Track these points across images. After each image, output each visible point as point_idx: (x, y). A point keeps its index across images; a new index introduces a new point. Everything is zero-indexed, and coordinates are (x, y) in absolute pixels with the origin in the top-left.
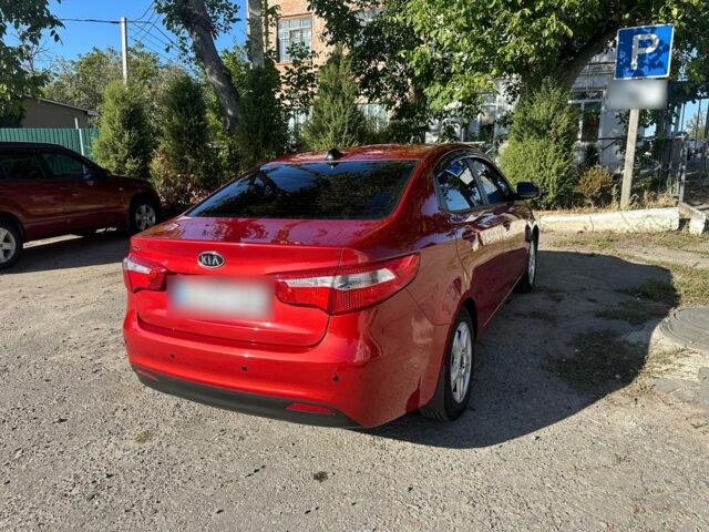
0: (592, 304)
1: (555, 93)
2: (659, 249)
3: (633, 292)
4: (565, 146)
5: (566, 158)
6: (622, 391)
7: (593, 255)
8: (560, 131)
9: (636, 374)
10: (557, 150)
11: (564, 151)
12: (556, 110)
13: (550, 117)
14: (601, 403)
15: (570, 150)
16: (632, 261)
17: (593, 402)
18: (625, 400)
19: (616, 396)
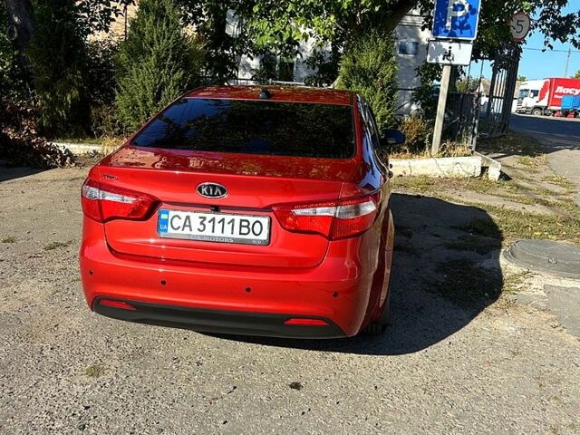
0: (438, 239)
1: (382, 44)
2: (469, 192)
3: (465, 229)
4: (389, 95)
5: (389, 107)
6: (493, 305)
7: (418, 197)
8: (385, 81)
9: (500, 292)
10: (382, 98)
11: (388, 100)
12: (382, 60)
13: (377, 66)
14: (482, 315)
15: (392, 99)
16: (453, 202)
17: (476, 315)
18: (499, 312)
19: (491, 308)
